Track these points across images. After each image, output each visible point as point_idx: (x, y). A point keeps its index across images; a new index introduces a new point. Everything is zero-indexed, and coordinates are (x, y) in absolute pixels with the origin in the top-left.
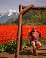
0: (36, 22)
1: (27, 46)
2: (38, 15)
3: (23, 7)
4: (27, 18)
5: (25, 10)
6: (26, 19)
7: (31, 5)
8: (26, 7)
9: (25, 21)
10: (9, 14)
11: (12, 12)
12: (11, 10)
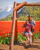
0: (35, 17)
1: (22, 40)
2: (37, 11)
3: (17, 4)
4: (25, 13)
5: (19, 6)
6: (25, 15)
7: (24, 2)
8: (20, 4)
9: (24, 16)
10: (8, 10)
11: (11, 8)
12: (10, 6)
